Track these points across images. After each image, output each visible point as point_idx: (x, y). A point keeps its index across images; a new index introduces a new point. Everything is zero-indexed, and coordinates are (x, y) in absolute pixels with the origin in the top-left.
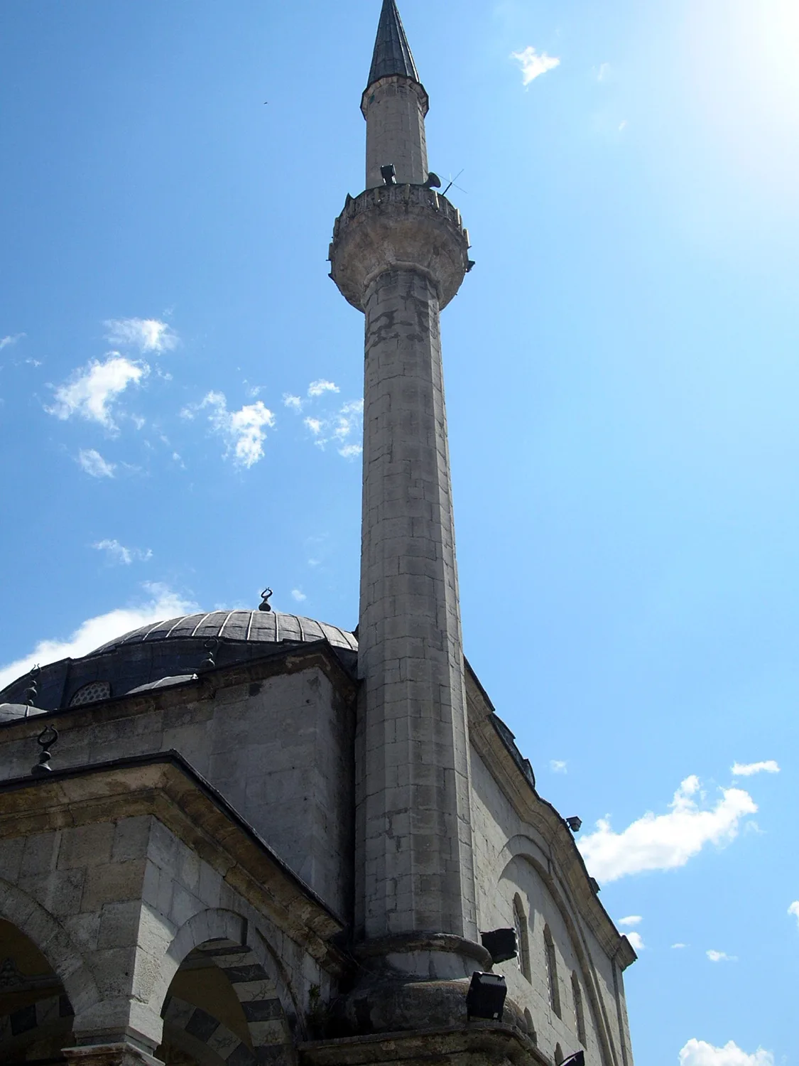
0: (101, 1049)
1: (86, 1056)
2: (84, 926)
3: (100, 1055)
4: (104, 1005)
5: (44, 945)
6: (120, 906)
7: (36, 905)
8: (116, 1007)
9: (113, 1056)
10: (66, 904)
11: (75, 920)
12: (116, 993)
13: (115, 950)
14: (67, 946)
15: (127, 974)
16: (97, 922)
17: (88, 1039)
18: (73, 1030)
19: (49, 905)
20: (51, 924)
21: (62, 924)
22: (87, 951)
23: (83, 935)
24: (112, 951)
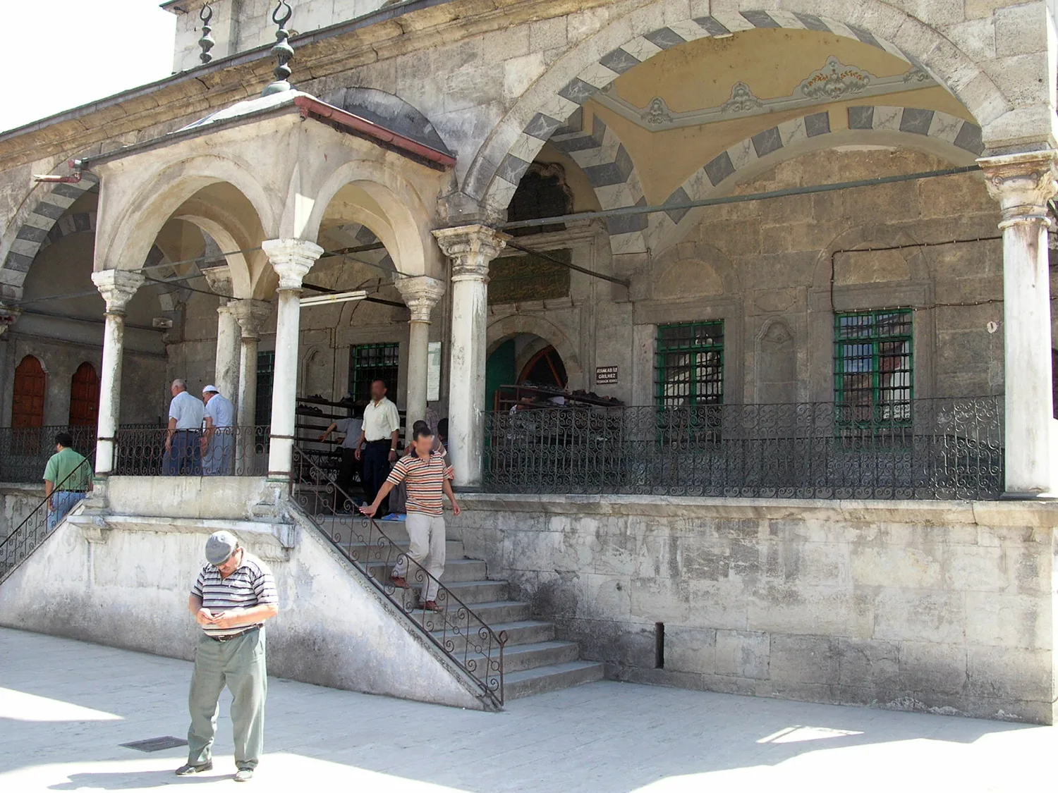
0: (1024, 157)
1: (1004, 166)
2: (974, 35)
3: (1021, 163)
4: (1017, 114)
5: (925, 56)
6: (1017, 9)
7: (904, 17)
8: (1033, 115)
9: (1038, 163)
10: (945, 12)
11: (960, 28)
12: (1030, 101)
13: (1020, 56)
14: (955, 56)
15: (1040, 80)
16: (990, 29)
17: (1000, 149)
18: (983, 140)
19: (923, 15)
20: (929, 34)
21: (944, 34)
22: (984, 59)
23: (975, 44)
24: (1016, 58)
